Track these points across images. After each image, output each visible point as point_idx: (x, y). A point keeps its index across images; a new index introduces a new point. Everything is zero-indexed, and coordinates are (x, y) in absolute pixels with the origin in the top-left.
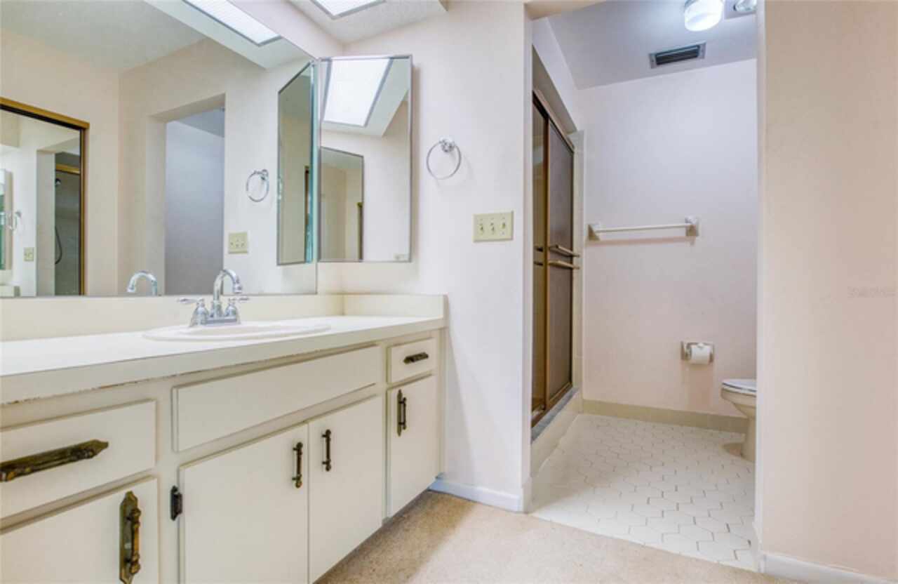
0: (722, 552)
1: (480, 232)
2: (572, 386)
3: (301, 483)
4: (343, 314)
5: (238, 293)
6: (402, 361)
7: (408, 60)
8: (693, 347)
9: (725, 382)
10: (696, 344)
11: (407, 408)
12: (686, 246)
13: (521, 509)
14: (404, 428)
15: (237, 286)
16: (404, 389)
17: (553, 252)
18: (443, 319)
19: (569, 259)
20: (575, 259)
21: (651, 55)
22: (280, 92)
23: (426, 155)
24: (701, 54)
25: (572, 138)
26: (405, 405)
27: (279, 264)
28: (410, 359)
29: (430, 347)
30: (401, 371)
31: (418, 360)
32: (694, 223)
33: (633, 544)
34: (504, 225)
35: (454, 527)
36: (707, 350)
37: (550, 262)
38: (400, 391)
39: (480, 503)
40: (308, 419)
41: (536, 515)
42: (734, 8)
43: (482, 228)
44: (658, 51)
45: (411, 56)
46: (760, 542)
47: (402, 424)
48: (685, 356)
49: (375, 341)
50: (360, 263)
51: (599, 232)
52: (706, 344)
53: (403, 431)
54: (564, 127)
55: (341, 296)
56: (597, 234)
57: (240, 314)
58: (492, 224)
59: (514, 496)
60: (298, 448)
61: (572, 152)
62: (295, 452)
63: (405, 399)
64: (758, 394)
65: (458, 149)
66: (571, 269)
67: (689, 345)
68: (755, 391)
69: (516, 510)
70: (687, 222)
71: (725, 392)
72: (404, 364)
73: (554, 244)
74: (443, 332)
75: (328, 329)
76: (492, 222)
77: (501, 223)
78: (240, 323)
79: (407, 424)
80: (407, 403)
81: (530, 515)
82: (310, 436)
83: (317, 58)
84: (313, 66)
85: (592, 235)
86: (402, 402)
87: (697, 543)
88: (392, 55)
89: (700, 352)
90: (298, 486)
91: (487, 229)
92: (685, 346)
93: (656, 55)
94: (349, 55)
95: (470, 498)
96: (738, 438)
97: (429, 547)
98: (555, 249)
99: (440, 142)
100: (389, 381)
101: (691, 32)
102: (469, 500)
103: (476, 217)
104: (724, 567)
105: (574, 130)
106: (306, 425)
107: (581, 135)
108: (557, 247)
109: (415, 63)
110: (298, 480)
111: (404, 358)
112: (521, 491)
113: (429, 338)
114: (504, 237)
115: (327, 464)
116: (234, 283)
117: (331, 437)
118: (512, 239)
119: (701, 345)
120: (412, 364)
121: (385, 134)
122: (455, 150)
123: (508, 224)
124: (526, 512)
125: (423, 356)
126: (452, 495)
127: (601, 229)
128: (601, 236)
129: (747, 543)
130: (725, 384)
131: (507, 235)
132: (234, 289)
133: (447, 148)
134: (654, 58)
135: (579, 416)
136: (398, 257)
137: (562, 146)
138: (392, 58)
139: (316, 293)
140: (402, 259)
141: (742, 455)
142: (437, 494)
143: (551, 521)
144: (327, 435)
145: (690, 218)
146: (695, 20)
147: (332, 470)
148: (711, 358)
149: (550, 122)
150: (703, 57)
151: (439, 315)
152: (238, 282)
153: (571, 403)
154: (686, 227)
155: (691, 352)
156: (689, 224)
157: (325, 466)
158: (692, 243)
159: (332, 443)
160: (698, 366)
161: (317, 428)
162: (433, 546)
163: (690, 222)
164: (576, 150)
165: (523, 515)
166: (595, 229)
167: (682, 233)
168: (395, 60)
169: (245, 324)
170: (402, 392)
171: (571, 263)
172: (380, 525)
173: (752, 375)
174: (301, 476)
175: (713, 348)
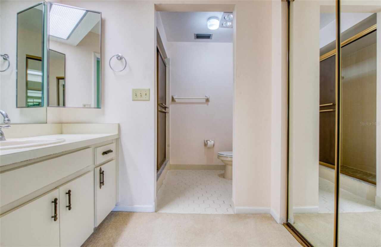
0: (223, 210)
1: (136, 96)
2: (166, 159)
3: (57, 218)
4: (62, 133)
5: (7, 123)
6: (101, 154)
7: (100, 14)
8: (208, 141)
9: (219, 153)
10: (209, 140)
11: (104, 175)
12: (206, 105)
13: (154, 211)
14: (103, 185)
15: (6, 119)
16: (102, 167)
17: (160, 106)
18: (118, 134)
19: (165, 109)
20: (167, 109)
21: (195, 34)
22: (18, 14)
23: (109, 60)
24: (211, 37)
25: (166, 60)
26: (103, 175)
27: (17, 107)
28: (105, 153)
29: (112, 147)
30: (102, 159)
31: (108, 153)
32: (208, 97)
33: (196, 214)
34: (146, 94)
35: (126, 224)
36: (213, 142)
37: (159, 110)
38: (101, 168)
39: (137, 212)
40: (58, 186)
41: (160, 212)
42: (222, 24)
43: (136, 95)
44: (198, 33)
45: (101, 13)
46: (235, 204)
47: (102, 183)
48: (206, 145)
49: (90, 145)
50: (64, 108)
51: (176, 99)
52: (212, 140)
53: (102, 186)
54: (164, 56)
55: (60, 124)
56: (175, 100)
57: (5, 135)
58: (141, 93)
59: (150, 206)
60: (55, 201)
61: (165, 66)
62: (54, 203)
63: (103, 171)
64: (233, 157)
65: (125, 59)
66: (165, 113)
67: (207, 141)
68: (232, 155)
69: (152, 211)
70: (206, 97)
71: (219, 156)
72: (102, 155)
73: (161, 103)
74: (118, 140)
75: (64, 141)
76: (141, 92)
77: (145, 93)
78: (5, 140)
79: (104, 183)
80: (104, 173)
81: (157, 212)
82: (60, 194)
83: (47, 2)
84: (44, 5)
85: (173, 99)
86: (102, 173)
87: (216, 209)
88: (88, 10)
89: (210, 143)
90: (55, 220)
91: (138, 95)
92: (206, 141)
93: (197, 35)
94: (65, 4)
95: (131, 211)
96: (222, 172)
97: (117, 235)
98: (161, 105)
99: (116, 55)
100: (95, 164)
101: (209, 29)
102: (131, 212)
103: (133, 90)
104: (225, 215)
105: (167, 58)
106: (58, 189)
107: (169, 60)
108: (162, 104)
109: (103, 17)
110: (55, 218)
111: (102, 153)
112: (154, 203)
113: (112, 143)
114: (146, 99)
115: (69, 207)
116: (5, 117)
117: (71, 193)
118: (149, 100)
119: (211, 140)
120: (106, 155)
121: (77, 45)
122: (123, 59)
123: (148, 94)
124: (156, 212)
125: (110, 151)
126: (123, 212)
127: (177, 98)
128: (176, 100)
129: (230, 206)
130: (219, 154)
131: (147, 99)
132: (4, 120)
133: (119, 58)
134: (196, 36)
135: (169, 171)
136: (85, 106)
137: (163, 63)
138: (87, 11)
139: (46, 123)
140: (86, 106)
141: (224, 177)
142: (115, 213)
143: (166, 213)
144: (69, 193)
145: (207, 96)
146: (211, 25)
147: (71, 209)
148: (214, 145)
149: (159, 53)
150: (211, 39)
151: (116, 132)
152: (7, 117)
153: (166, 167)
154: (206, 99)
155: (207, 143)
156: (206, 98)
157: (68, 208)
158: (208, 104)
159: (71, 196)
160: (209, 148)
161: (63, 190)
162: (119, 235)
163: (207, 97)
164: (167, 65)
165: (155, 213)
166: (175, 97)
167: (204, 101)
168: (89, 12)
169: (8, 140)
170: (102, 168)
171: (165, 110)
172: (92, 231)
173: (231, 150)
174: (57, 215)
175: (214, 142)
